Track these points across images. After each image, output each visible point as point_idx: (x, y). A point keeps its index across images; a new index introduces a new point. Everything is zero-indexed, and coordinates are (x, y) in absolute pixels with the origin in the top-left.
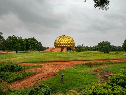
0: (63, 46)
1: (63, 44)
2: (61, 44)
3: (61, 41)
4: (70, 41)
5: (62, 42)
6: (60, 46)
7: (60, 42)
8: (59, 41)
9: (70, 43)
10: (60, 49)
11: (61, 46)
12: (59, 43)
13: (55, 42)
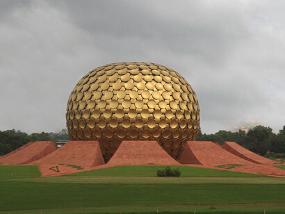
0: (120, 130)
1: (119, 116)
2: (107, 116)
3: (107, 96)
4: (168, 96)
5: (112, 106)
6: (97, 130)
7: (101, 106)
8: (96, 95)
9: (164, 106)
10: (92, 149)
11: (108, 130)
12: (90, 106)
13: (70, 102)
